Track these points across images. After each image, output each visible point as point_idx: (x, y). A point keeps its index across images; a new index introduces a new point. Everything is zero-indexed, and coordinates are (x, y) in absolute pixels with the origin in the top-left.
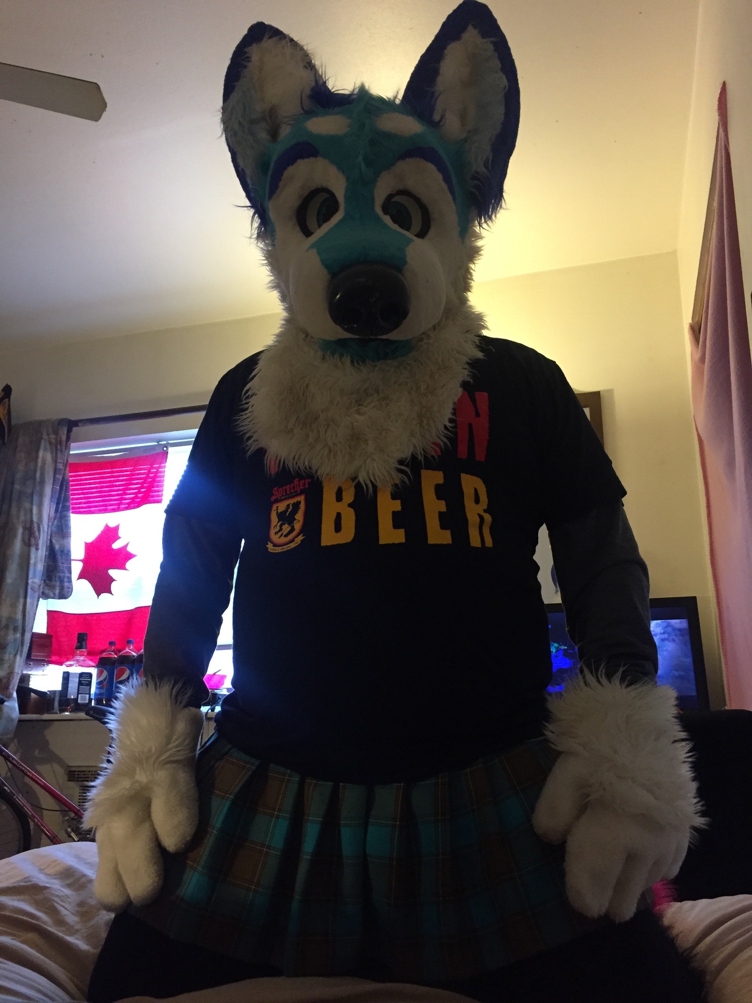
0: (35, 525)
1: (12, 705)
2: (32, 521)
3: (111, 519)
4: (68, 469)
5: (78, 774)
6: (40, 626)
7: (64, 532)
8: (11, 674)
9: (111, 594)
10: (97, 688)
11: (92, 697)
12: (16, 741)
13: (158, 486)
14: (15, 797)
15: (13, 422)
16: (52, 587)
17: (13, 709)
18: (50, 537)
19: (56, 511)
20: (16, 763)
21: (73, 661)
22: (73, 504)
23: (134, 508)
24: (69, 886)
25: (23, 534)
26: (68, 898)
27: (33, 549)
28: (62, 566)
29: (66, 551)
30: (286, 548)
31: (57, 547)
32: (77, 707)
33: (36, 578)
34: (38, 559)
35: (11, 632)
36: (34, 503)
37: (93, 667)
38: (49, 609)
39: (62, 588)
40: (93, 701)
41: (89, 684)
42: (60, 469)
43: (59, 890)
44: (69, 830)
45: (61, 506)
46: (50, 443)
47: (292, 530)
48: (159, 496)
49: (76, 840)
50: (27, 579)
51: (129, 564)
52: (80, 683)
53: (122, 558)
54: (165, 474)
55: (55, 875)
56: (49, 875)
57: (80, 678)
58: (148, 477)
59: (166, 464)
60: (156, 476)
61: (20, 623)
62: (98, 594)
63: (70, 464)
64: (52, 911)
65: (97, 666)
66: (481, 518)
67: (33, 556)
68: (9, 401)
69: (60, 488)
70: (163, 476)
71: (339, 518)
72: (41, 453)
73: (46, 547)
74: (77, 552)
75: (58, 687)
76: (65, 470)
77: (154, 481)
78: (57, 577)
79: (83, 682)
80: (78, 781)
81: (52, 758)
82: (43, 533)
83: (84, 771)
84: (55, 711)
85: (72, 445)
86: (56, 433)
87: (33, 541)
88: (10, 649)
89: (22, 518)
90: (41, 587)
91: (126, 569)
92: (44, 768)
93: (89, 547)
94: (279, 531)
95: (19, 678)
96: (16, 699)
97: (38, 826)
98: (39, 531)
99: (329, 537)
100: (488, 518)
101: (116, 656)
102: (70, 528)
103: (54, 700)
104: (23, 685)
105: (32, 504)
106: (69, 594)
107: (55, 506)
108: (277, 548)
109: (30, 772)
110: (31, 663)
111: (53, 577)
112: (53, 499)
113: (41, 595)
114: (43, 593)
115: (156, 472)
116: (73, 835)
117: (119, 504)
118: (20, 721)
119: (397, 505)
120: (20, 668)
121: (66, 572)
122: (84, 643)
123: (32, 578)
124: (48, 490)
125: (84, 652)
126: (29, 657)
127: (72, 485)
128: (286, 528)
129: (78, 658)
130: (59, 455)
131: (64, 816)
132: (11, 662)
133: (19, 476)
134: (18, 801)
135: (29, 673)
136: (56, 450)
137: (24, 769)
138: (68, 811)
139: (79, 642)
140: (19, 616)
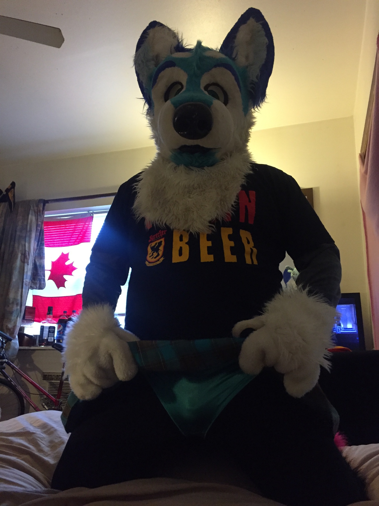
0: (27, 253)
1: (16, 342)
2: (25, 251)
3: (65, 250)
4: (43, 224)
5: (48, 377)
6: (29, 303)
7: (41, 256)
8: (15, 326)
9: (65, 287)
10: (57, 334)
11: (55, 338)
12: (17, 359)
13: (88, 234)
14: (17, 387)
15: (16, 201)
16: (35, 284)
17: (16, 344)
18: (35, 259)
19: (38, 245)
20: (17, 370)
21: (46, 320)
22: (46, 242)
23: (76, 244)
24: (45, 432)
25: (21, 257)
26: (44, 438)
27: (26, 264)
28: (40, 273)
29: (42, 266)
30: (155, 264)
31: (38, 264)
32: (48, 343)
33: (27, 279)
34: (29, 269)
35: (15, 306)
36: (27, 241)
37: (55, 323)
38: (34, 294)
39: (40, 284)
40: (56, 340)
41: (54, 332)
42: (39, 224)
43: (40, 434)
44: (44, 404)
45: (40, 243)
46: (35, 212)
47: (158, 255)
48: (88, 238)
49: (47, 409)
50: (23, 279)
51: (73, 273)
52: (49, 332)
53: (70, 270)
54: (92, 227)
55: (38, 427)
56: (35, 427)
57: (49, 329)
58: (83, 229)
59: (93, 223)
60: (87, 229)
61: (19, 302)
62: (58, 287)
63: (45, 222)
64: (36, 445)
65: (58, 323)
66: (252, 250)
67: (26, 268)
68: (14, 190)
69: (39, 234)
70: (91, 229)
71: (181, 249)
72: (30, 216)
73: (32, 264)
74: (48, 266)
75: (38, 333)
76: (42, 225)
77: (86, 231)
78: (38, 279)
79: (50, 331)
80: (48, 380)
81: (35, 368)
82: (31, 256)
83: (51, 375)
84: (37, 345)
85: (46, 212)
86: (37, 206)
87: (26, 260)
88: (14, 314)
89: (21, 249)
90: (30, 283)
91: (72, 275)
92: (31, 373)
93: (54, 264)
94: (152, 256)
95: (19, 328)
96: (18, 339)
97: (29, 402)
98: (29, 256)
99: (176, 259)
100: (255, 250)
101: (67, 319)
102: (45, 254)
103: (36, 339)
104: (21, 332)
105: (25, 242)
106: (44, 287)
107: (37, 243)
108: (150, 264)
109: (24, 375)
110: (25, 321)
111: (36, 279)
112: (36, 240)
113: (30, 287)
114: (31, 286)
115: (87, 226)
116: (45, 406)
117: (69, 243)
118: (19, 350)
119: (210, 244)
120: (19, 324)
121: (42, 276)
122: (51, 312)
123: (25, 279)
124: (33, 235)
125: (51, 316)
126: (24, 318)
127: (45, 233)
128: (155, 254)
129: (48, 319)
130: (39, 217)
131: (41, 397)
132: (15, 321)
133: (19, 228)
134: (19, 389)
135: (24, 326)
136: (38, 215)
137: (21, 374)
138: (43, 395)
139: (48, 311)
140: (19, 298)
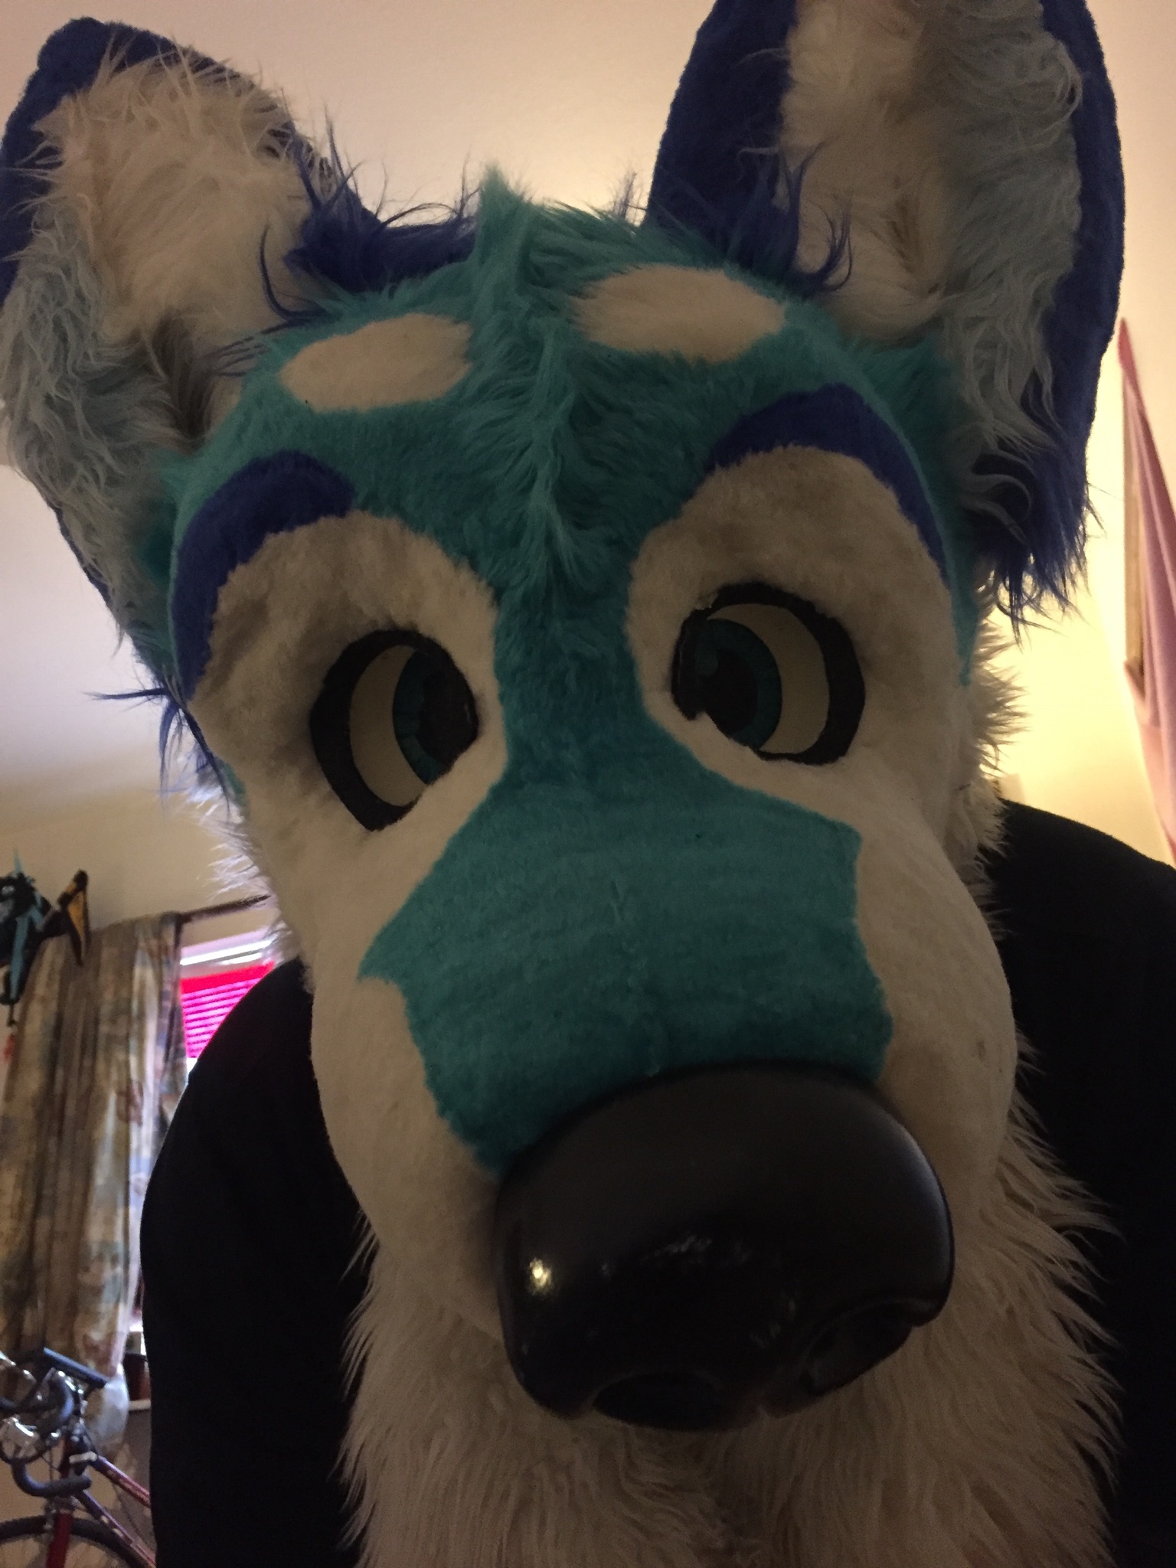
0: (135, 1087)
1: (117, 1389)
2: (129, 1081)
4: (179, 989)
8: (111, 1335)
12: (127, 1447)
15: (93, 927)
18: (159, 1102)
19: (166, 1059)
25: (117, 1102)
27: (134, 1126)
33: (141, 1173)
34: (144, 1138)
35: (108, 1265)
36: (131, 1051)
42: (168, 992)
45: (172, 1049)
46: (151, 954)
50: (128, 1175)
61: (120, 1249)
63: (182, 981)
67: (133, 1136)
68: (85, 895)
69: (169, 1020)
72: (138, 971)
73: (154, 1119)
76: (176, 990)
82: (148, 1096)
85: (185, 951)
86: (158, 935)
87: (134, 1112)
88: (108, 1295)
89: (114, 1077)
95: (125, 1341)
96: (123, 1377)
98: (143, 1096)
104: (134, 1352)
105: (128, 1053)
107: (163, 1052)
112: (160, 1041)
120: (125, 1323)
123: (135, 1173)
124: (151, 1028)
127: (187, 1015)
130: (165, 970)
132: (111, 1316)
133: (106, 1010)
136: (161, 963)
140: (119, 1238)
